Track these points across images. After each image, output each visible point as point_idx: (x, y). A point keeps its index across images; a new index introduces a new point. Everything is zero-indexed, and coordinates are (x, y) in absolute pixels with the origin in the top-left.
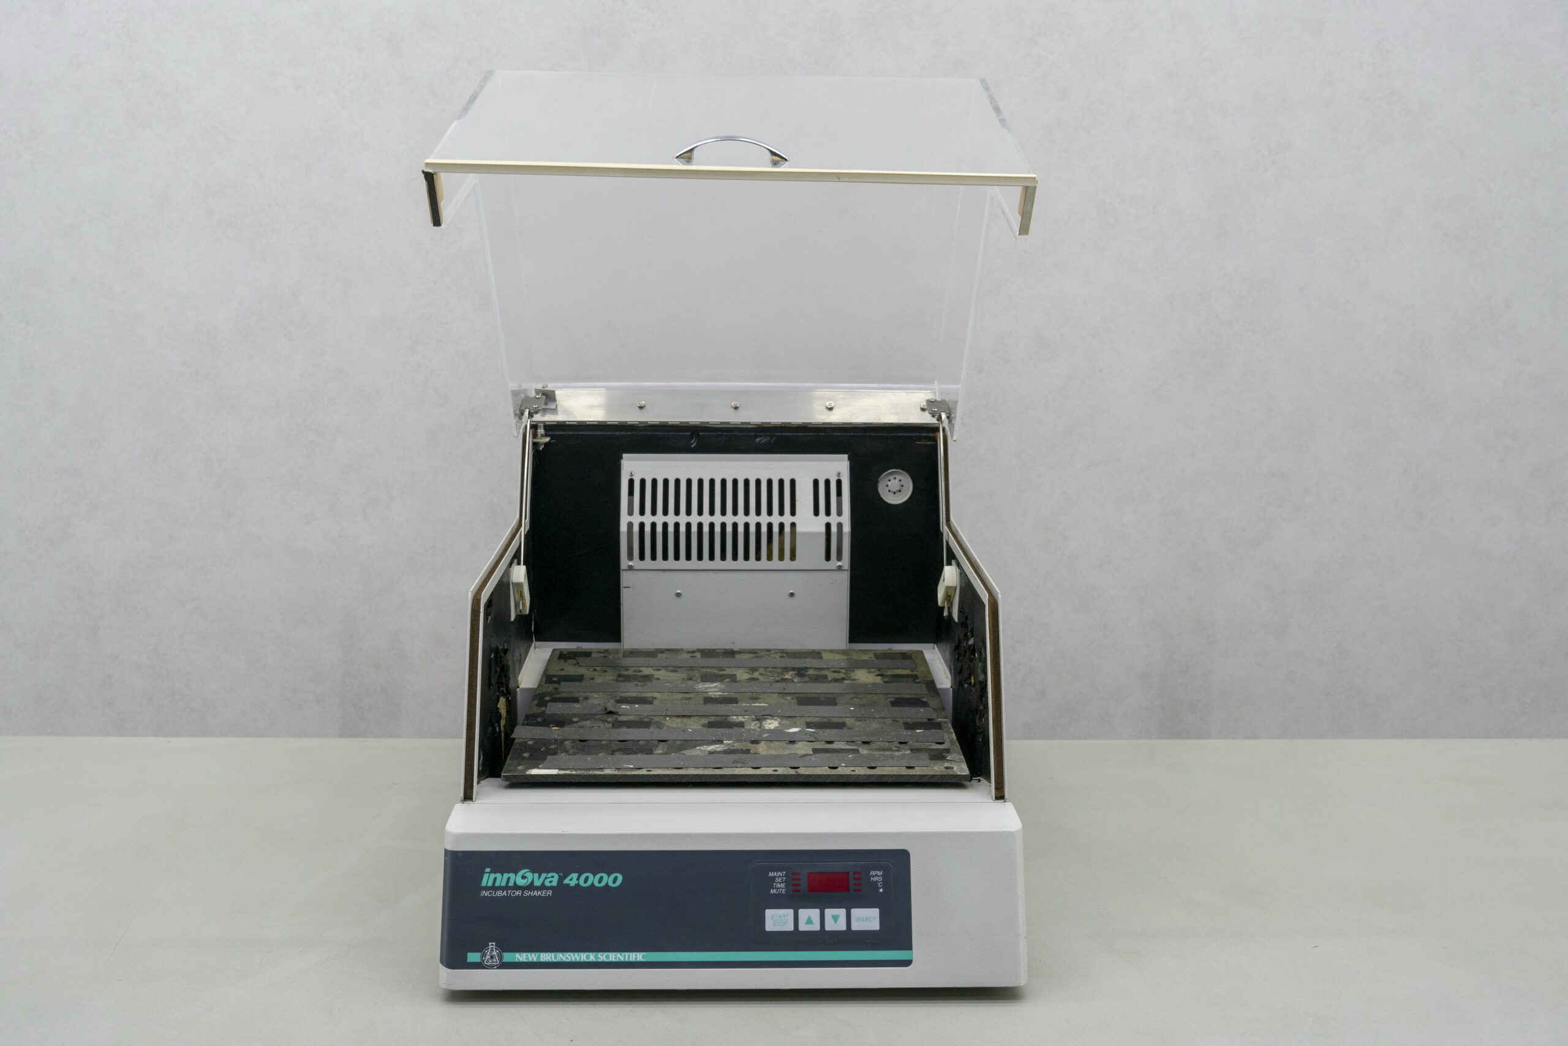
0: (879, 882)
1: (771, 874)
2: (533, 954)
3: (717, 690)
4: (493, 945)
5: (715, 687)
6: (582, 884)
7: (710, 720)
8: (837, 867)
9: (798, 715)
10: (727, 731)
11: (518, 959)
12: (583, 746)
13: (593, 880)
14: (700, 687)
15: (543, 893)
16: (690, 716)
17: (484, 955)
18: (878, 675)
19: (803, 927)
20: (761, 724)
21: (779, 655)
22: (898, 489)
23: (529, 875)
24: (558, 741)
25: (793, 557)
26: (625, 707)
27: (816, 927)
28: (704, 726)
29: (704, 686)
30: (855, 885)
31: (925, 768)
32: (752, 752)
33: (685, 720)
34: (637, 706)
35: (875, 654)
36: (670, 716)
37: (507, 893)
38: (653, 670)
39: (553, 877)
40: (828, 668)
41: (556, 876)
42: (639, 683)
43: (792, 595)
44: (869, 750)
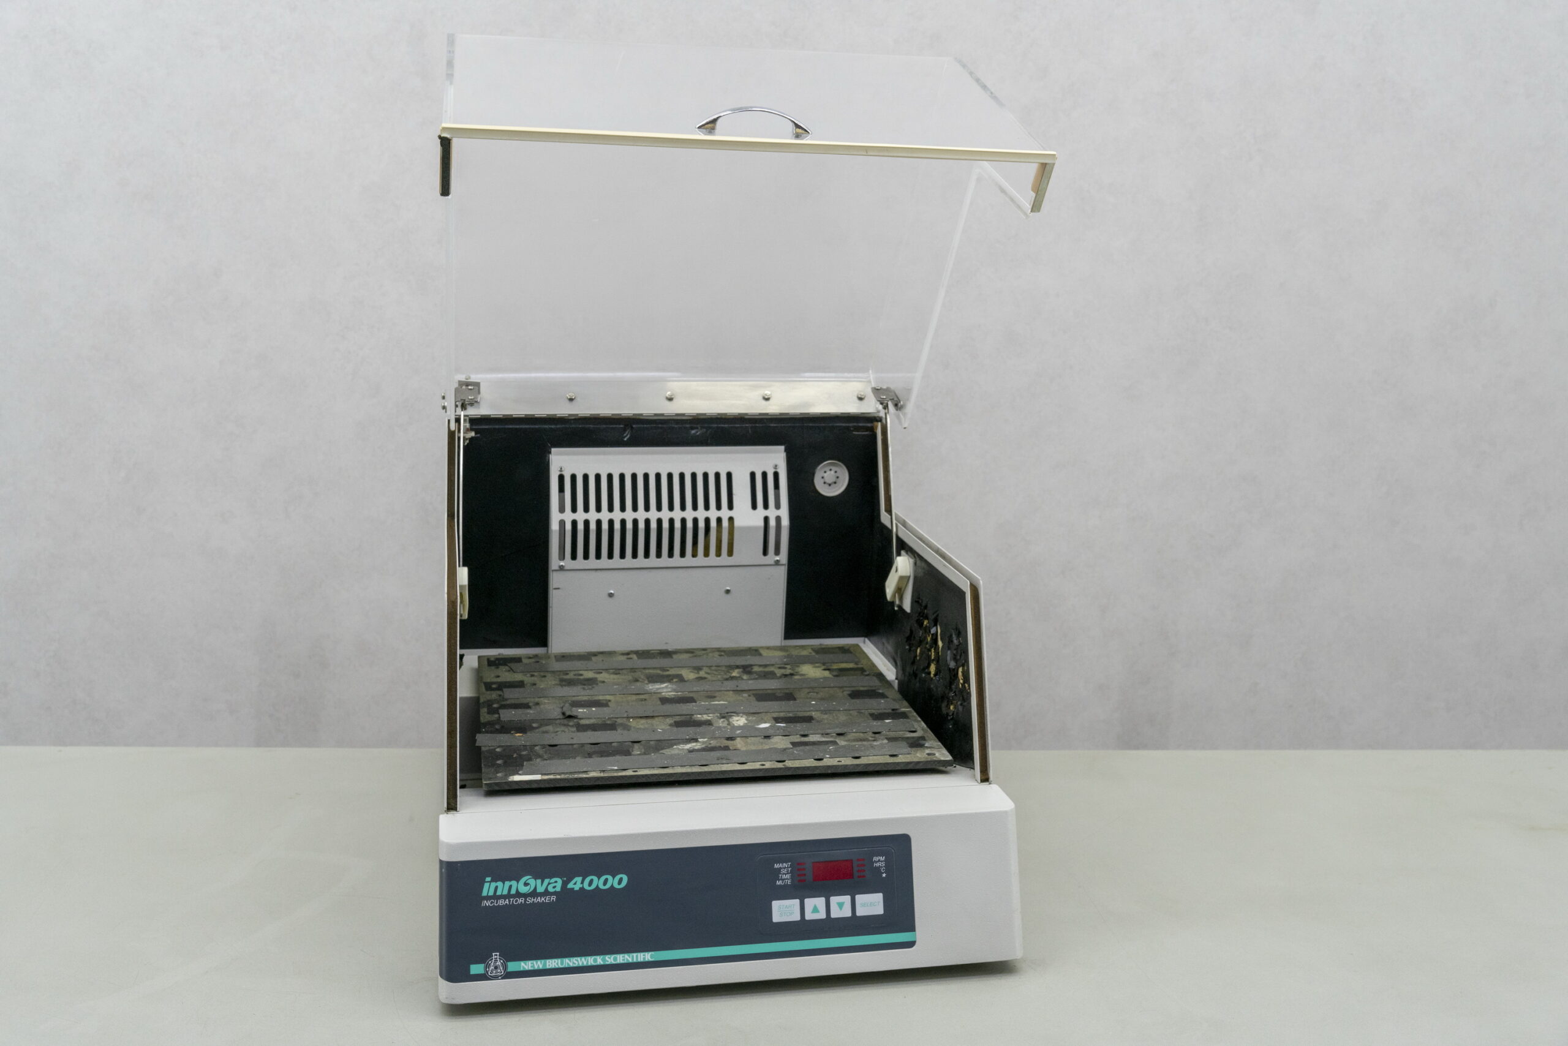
0: (882, 867)
1: (776, 866)
2: (539, 962)
3: (670, 690)
4: (497, 955)
5: (666, 687)
6: (586, 887)
7: (675, 720)
8: (839, 855)
9: (762, 711)
10: (699, 729)
11: (523, 967)
12: (554, 750)
13: (598, 882)
14: (651, 687)
15: (547, 899)
16: (653, 717)
17: (487, 966)
18: (825, 670)
19: (809, 916)
20: (728, 721)
21: (718, 653)
22: (834, 481)
23: (532, 882)
24: (528, 747)
25: (730, 553)
26: (582, 710)
27: (822, 915)
28: (671, 725)
29: (654, 687)
30: (859, 871)
31: (908, 756)
32: (731, 748)
33: (649, 721)
34: (594, 709)
35: (813, 650)
36: (632, 717)
37: (510, 901)
38: (594, 673)
39: (556, 882)
40: (773, 665)
41: (559, 881)
42: (586, 687)
43: (728, 592)
44: (846, 741)
